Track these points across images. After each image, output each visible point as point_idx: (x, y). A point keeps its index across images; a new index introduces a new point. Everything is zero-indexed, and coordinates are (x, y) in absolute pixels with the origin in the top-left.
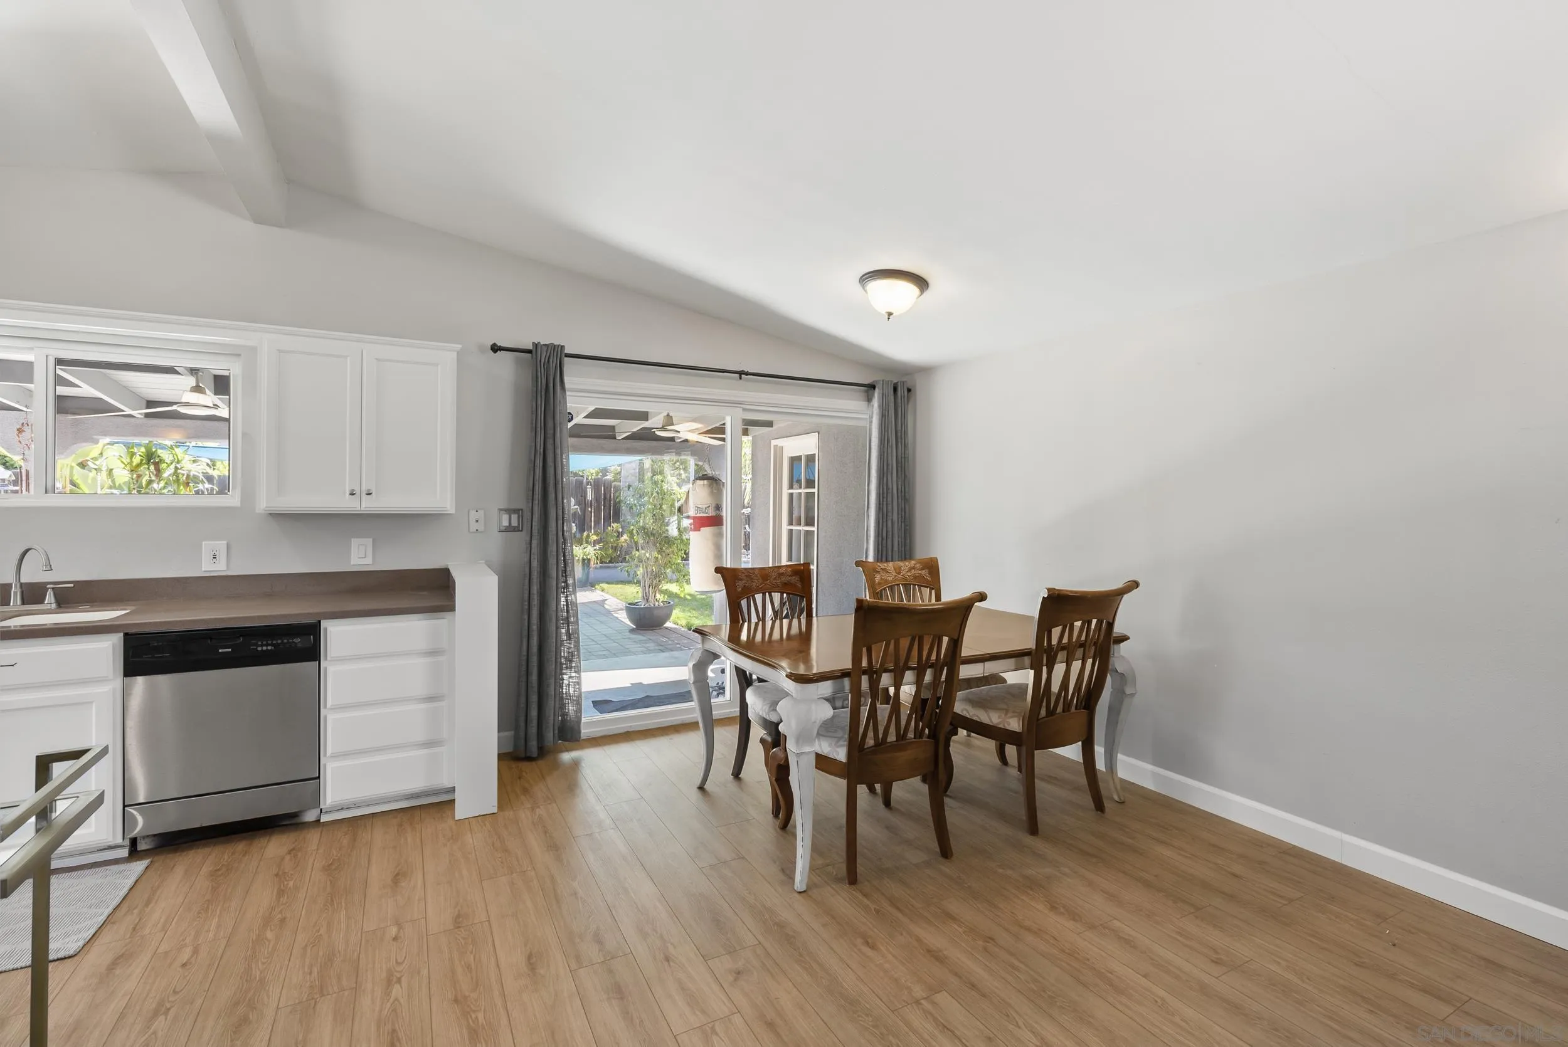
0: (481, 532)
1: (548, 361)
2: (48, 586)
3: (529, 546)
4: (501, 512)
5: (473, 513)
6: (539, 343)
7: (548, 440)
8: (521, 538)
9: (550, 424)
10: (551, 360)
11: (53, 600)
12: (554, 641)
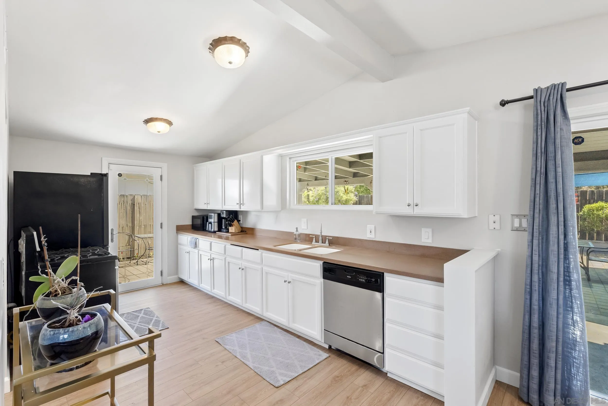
0: (497, 230)
1: (549, 99)
2: (327, 238)
3: (531, 244)
4: (513, 217)
5: (491, 217)
6: (539, 87)
7: (550, 161)
8: (526, 236)
9: (551, 148)
10: (551, 98)
11: (328, 243)
12: (555, 323)
